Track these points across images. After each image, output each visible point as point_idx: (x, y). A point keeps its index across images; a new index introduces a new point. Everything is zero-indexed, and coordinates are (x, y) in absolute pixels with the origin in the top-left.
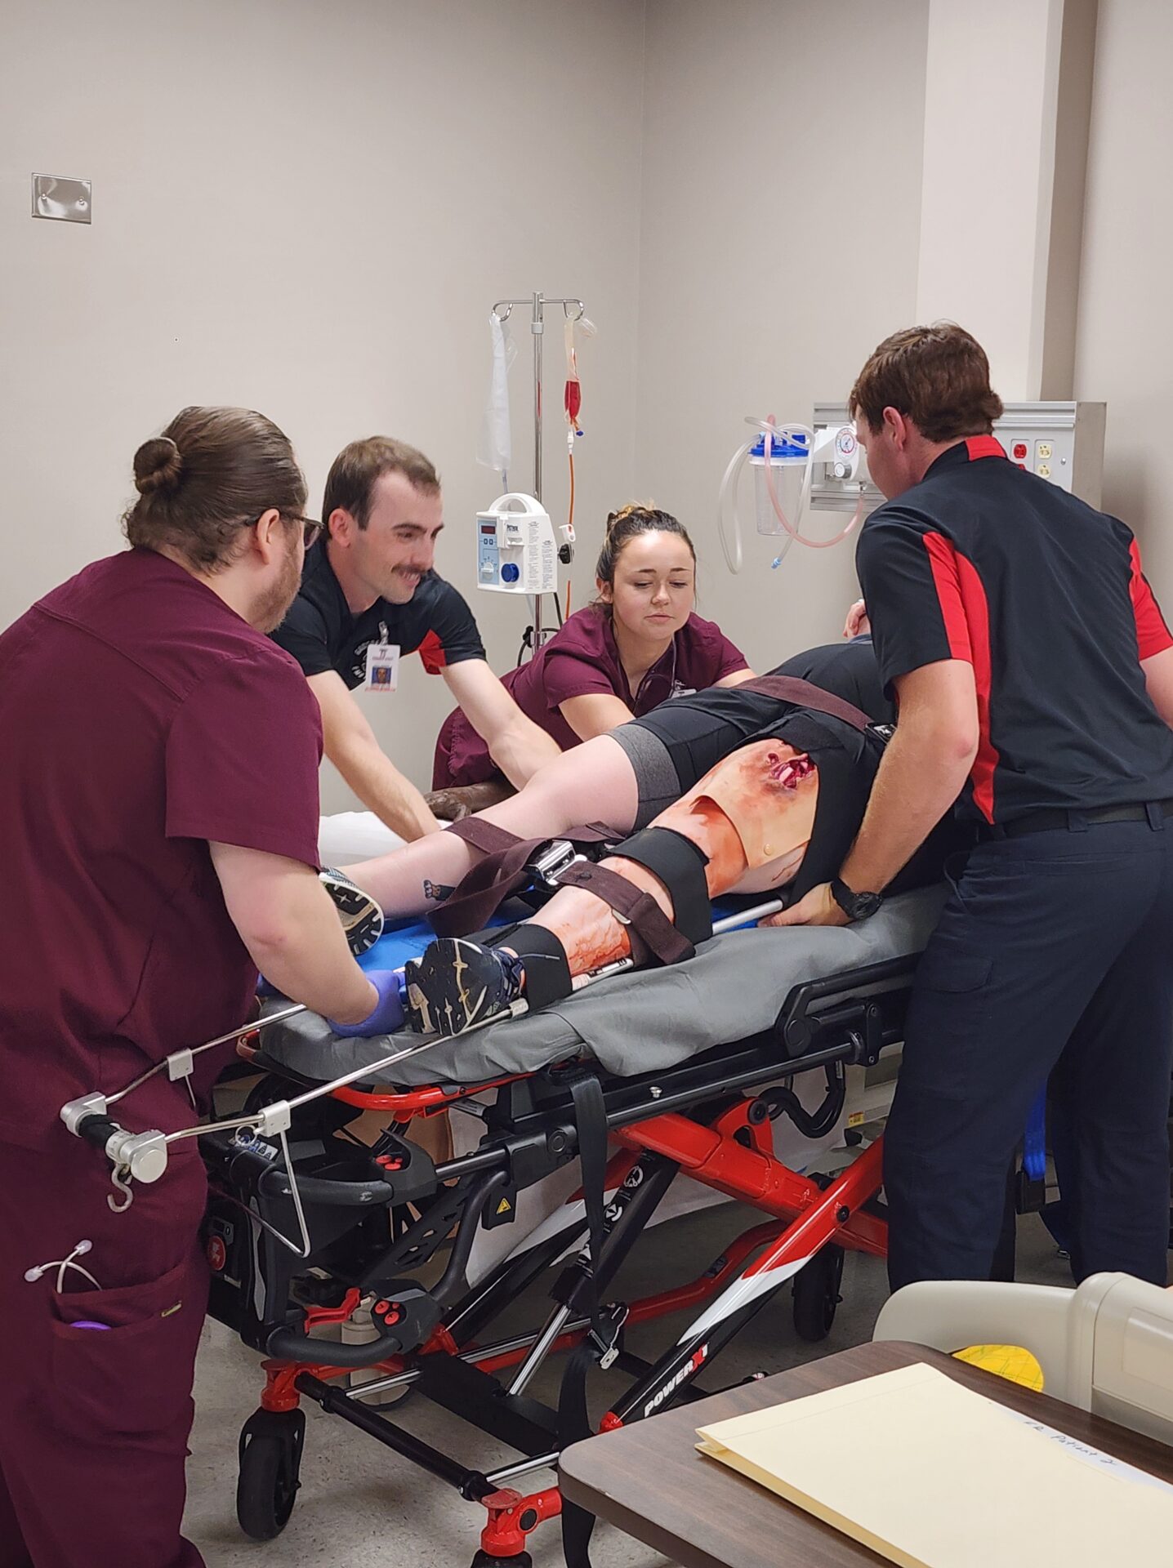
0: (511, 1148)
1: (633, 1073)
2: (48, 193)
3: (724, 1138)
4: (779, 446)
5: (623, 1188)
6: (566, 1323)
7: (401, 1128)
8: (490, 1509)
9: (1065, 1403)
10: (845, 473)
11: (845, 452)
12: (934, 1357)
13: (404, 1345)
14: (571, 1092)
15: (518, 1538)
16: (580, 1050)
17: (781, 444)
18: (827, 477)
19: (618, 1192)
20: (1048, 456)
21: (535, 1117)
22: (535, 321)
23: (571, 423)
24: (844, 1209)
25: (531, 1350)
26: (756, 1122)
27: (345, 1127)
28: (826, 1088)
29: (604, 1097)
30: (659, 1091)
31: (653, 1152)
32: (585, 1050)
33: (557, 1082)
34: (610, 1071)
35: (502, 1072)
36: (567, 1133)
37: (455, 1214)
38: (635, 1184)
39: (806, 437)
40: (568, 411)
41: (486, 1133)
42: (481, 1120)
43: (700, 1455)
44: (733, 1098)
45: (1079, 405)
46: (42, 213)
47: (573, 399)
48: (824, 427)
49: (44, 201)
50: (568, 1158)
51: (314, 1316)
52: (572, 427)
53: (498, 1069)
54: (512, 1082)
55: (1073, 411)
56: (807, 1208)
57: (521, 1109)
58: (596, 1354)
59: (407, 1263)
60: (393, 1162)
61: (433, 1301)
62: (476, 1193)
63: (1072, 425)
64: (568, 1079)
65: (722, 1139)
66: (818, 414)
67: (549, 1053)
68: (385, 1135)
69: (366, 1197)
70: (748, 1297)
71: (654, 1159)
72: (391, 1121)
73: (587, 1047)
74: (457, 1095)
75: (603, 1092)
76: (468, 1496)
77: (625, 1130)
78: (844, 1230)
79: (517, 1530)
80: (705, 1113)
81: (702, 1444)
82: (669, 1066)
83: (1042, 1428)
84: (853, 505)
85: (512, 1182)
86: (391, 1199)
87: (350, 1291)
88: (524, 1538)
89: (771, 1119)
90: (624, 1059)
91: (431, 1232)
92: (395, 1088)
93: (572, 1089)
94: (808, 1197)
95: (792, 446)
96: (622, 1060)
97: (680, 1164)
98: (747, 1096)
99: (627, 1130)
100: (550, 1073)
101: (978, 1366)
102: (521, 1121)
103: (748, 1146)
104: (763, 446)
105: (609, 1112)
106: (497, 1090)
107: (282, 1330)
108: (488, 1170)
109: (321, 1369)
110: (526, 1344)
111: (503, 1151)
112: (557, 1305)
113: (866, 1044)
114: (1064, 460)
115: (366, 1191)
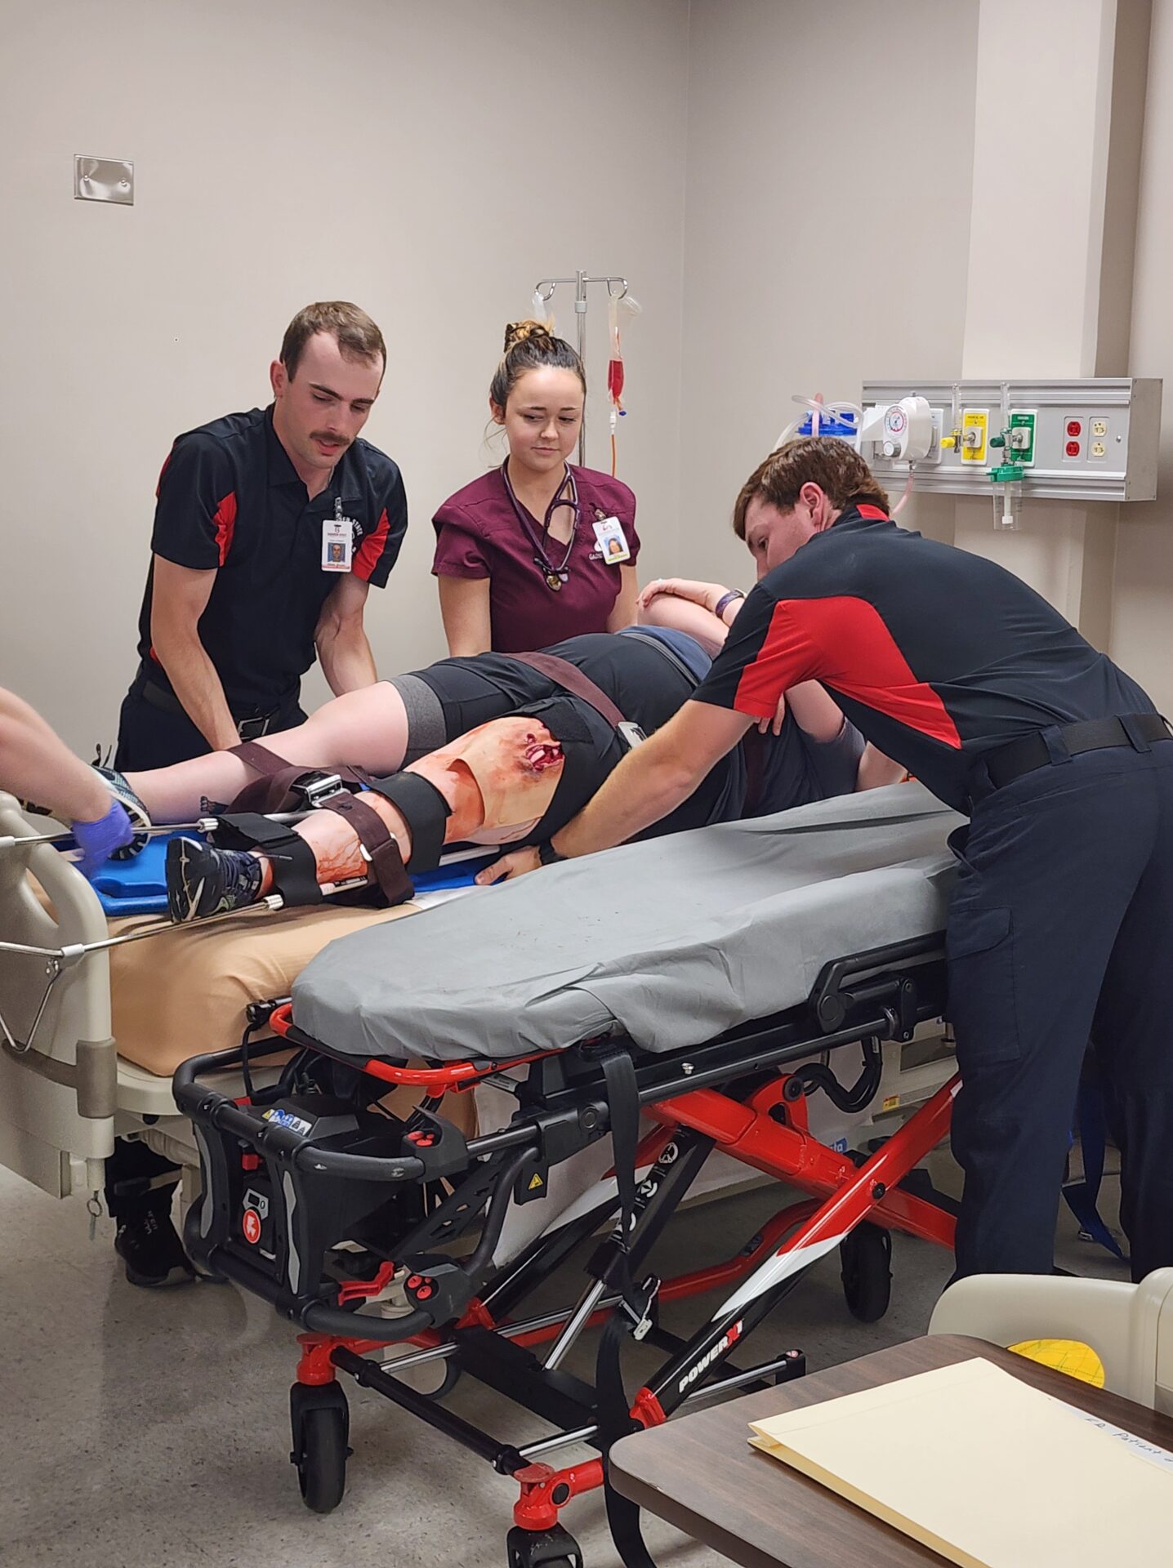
0: (542, 1124)
1: (665, 1049)
2: (90, 174)
3: (759, 1114)
4: (826, 425)
5: (658, 1164)
6: (601, 1300)
7: (433, 1104)
8: (522, 1483)
9: (1127, 1400)
10: (895, 452)
11: (894, 430)
12: (991, 1352)
13: (436, 1320)
14: (602, 1068)
15: (551, 1513)
16: (612, 1027)
17: (829, 423)
18: (876, 456)
19: (653, 1169)
20: (1102, 434)
21: (569, 1093)
22: (578, 300)
23: (614, 403)
24: (881, 1186)
25: (565, 1326)
26: (791, 1098)
27: (379, 1101)
28: (863, 1063)
29: (636, 1073)
30: (691, 1068)
31: (688, 1129)
32: (616, 1026)
33: (589, 1058)
34: (641, 1046)
35: (535, 1049)
36: (598, 1109)
37: (488, 1189)
38: (670, 1160)
39: (855, 416)
40: (611, 390)
41: (518, 1109)
42: (513, 1095)
43: (753, 1450)
44: (768, 1074)
45: (1135, 381)
46: (85, 195)
47: (617, 380)
48: (873, 405)
49: (87, 183)
50: (599, 1134)
51: (348, 1289)
52: (615, 406)
53: (530, 1045)
54: (543, 1058)
55: (1128, 387)
56: (844, 1186)
57: (553, 1085)
58: (629, 1326)
59: (440, 1237)
60: (424, 1138)
61: (466, 1275)
62: (508, 1168)
63: (1127, 402)
64: (599, 1055)
65: (756, 1116)
66: (866, 392)
67: (580, 1030)
68: (417, 1111)
69: (399, 1173)
70: (783, 1273)
71: (688, 1135)
72: (424, 1097)
73: (619, 1024)
74: (489, 1071)
75: (635, 1068)
76: (501, 1470)
77: (660, 1105)
78: (878, 1207)
79: (550, 1503)
80: (740, 1089)
81: (755, 1439)
82: (700, 1042)
83: (1104, 1425)
84: (903, 485)
85: (543, 1157)
86: (422, 1175)
87: (383, 1265)
88: (556, 1512)
89: (807, 1095)
90: (656, 1036)
91: (465, 1207)
92: (427, 1062)
93: (603, 1066)
94: (843, 1174)
95: (840, 425)
96: (654, 1038)
97: (715, 1140)
98: (783, 1072)
99: (662, 1106)
100: (582, 1048)
101: (1036, 1360)
102: (553, 1098)
103: (784, 1123)
104: (811, 425)
105: (641, 1088)
106: (529, 1065)
107: (315, 1303)
108: (519, 1146)
109: (356, 1343)
110: (562, 1319)
111: (534, 1127)
112: (593, 1280)
113: (901, 1022)
114: (1119, 438)
115: (397, 1166)
